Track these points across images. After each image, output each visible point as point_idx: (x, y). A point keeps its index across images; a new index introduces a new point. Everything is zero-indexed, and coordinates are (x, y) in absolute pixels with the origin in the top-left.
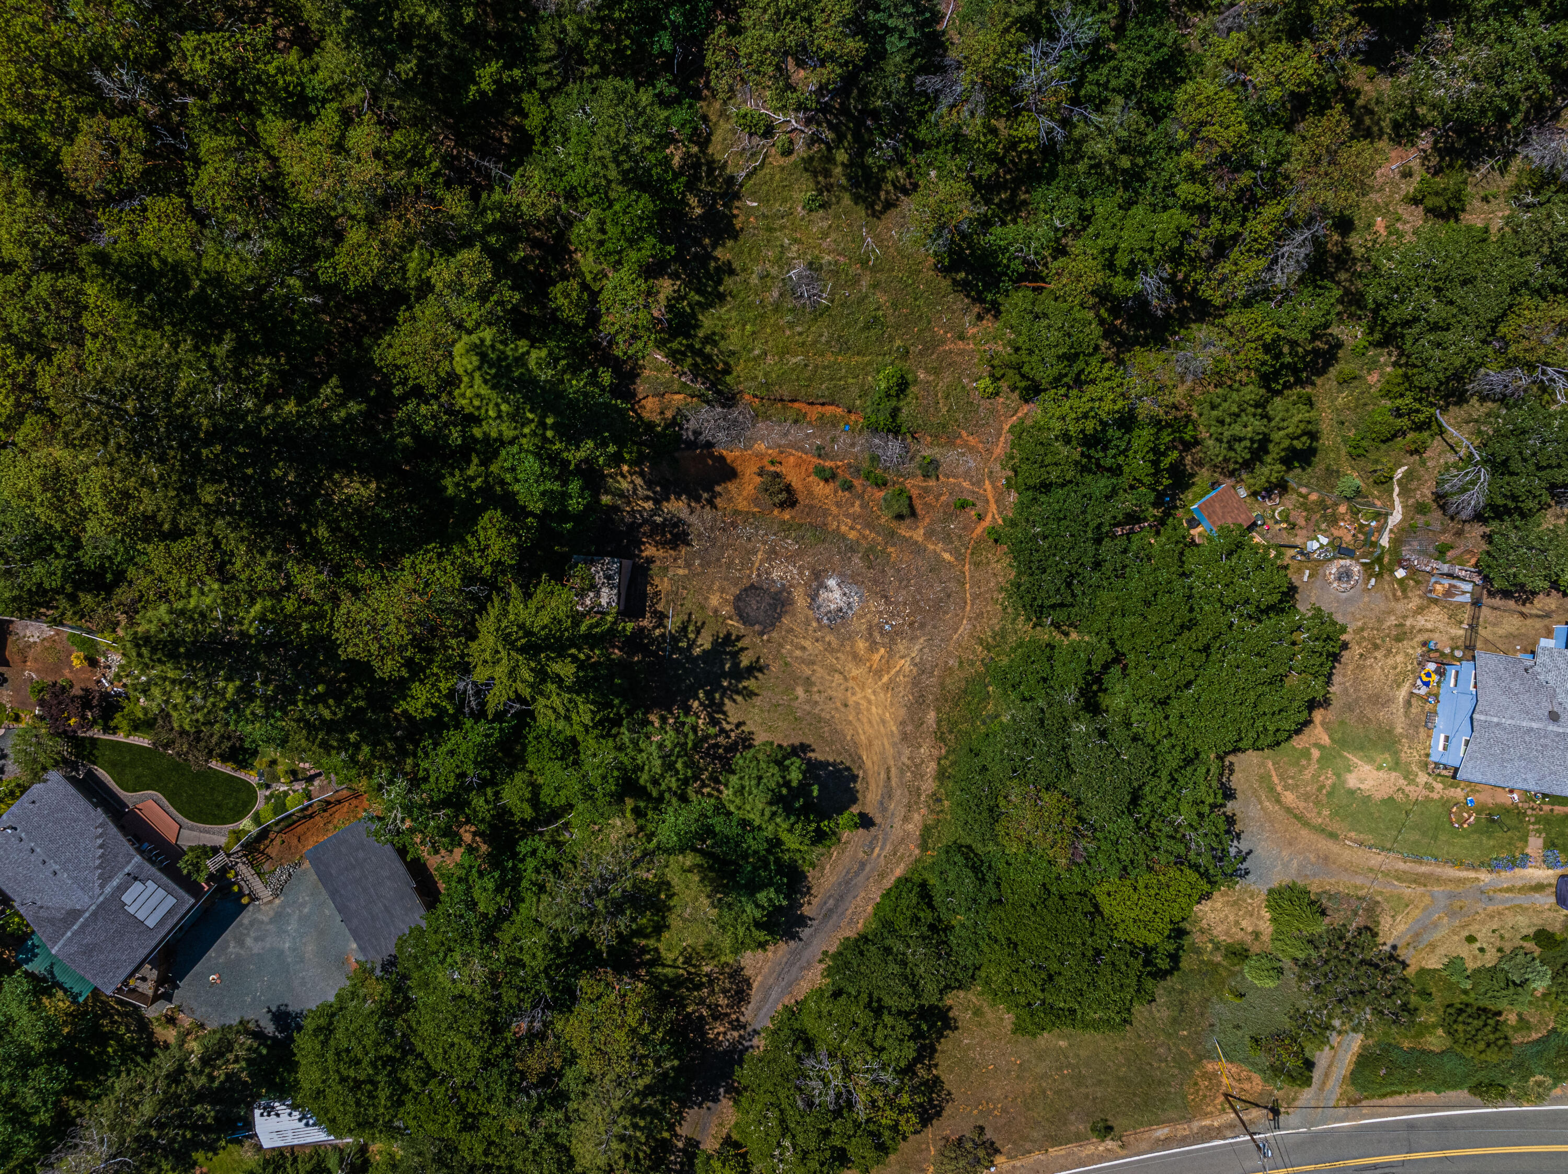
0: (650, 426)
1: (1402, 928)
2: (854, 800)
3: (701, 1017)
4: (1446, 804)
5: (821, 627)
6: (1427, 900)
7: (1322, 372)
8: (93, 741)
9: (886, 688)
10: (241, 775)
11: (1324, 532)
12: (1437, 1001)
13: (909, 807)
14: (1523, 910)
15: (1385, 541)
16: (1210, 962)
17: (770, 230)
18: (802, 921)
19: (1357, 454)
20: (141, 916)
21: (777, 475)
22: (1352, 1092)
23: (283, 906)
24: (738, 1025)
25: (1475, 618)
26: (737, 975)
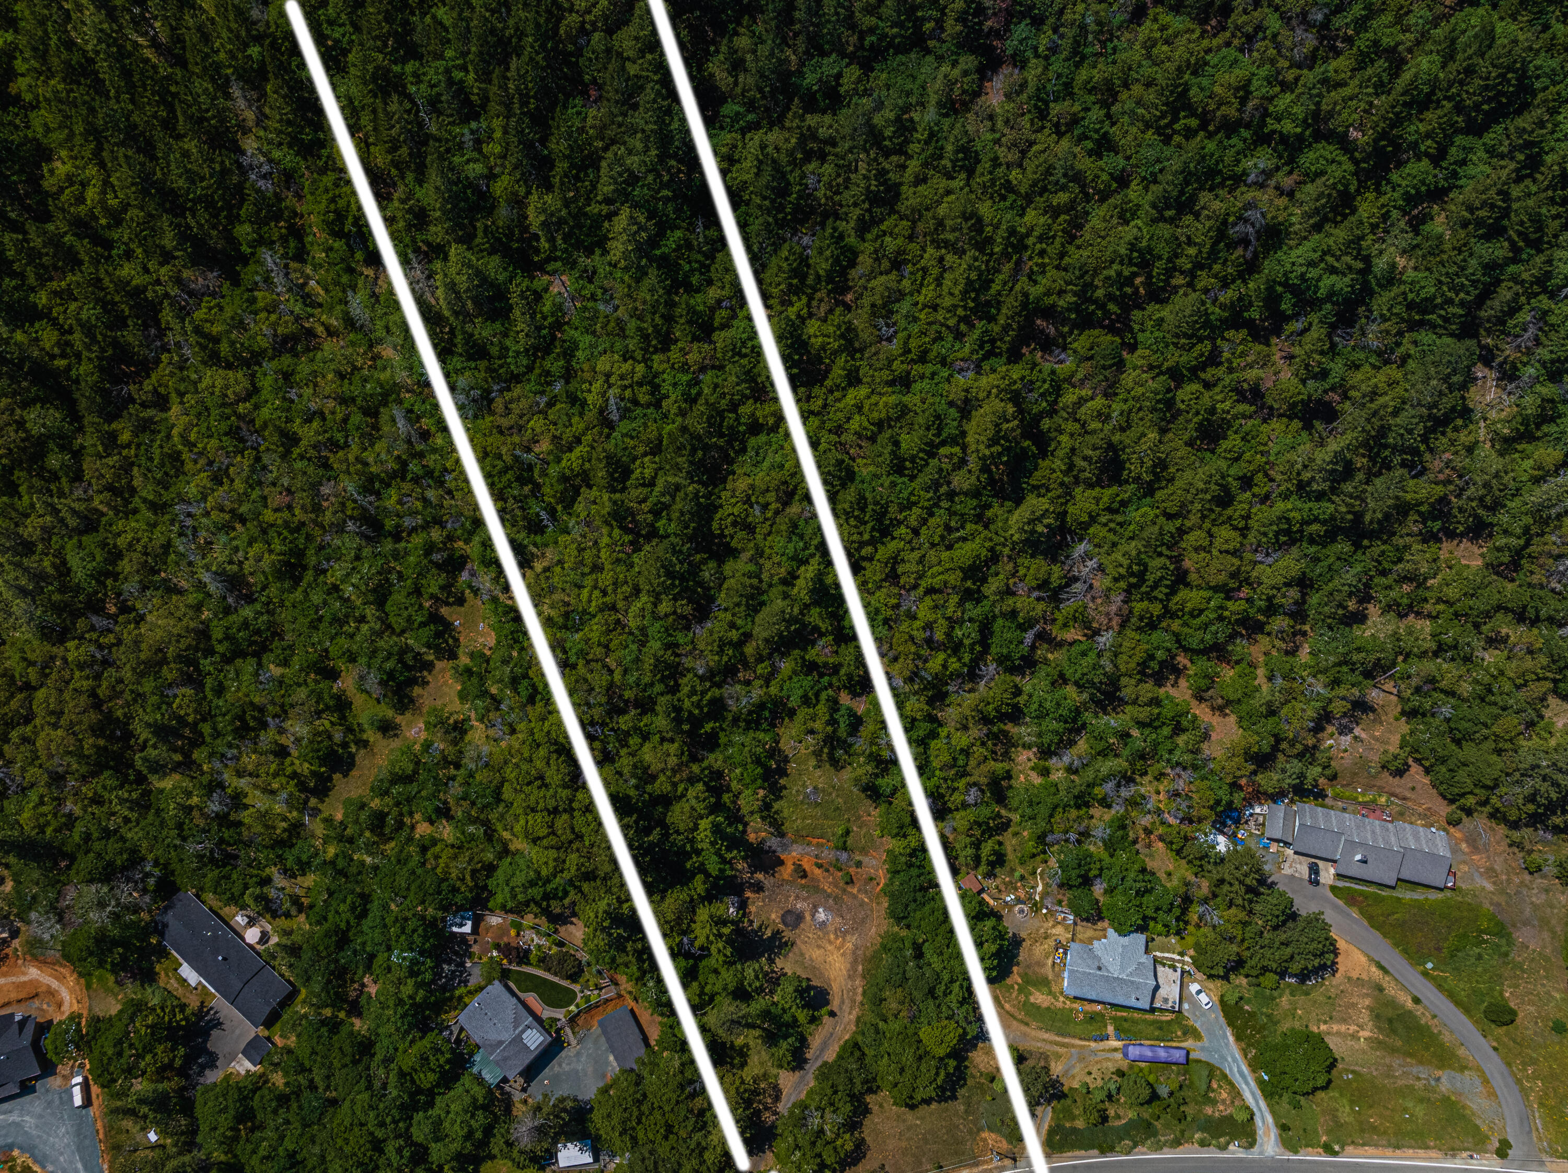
0: (752, 844)
1: (1060, 1068)
2: (828, 1004)
3: (760, 1110)
4: (1071, 1010)
5: (816, 929)
6: (1069, 1055)
7: (1005, 830)
8: (511, 971)
9: (842, 955)
10: (572, 987)
11: (1013, 894)
12: (1078, 1104)
13: (851, 1008)
14: (1108, 1059)
15: (1037, 898)
16: (979, 1082)
17: (800, 775)
18: (806, 1060)
19: (1022, 863)
20: (529, 1045)
21: (800, 866)
22: (1048, 1150)
23: (581, 1049)
24: (776, 1113)
25: (1074, 930)
26: (776, 1087)
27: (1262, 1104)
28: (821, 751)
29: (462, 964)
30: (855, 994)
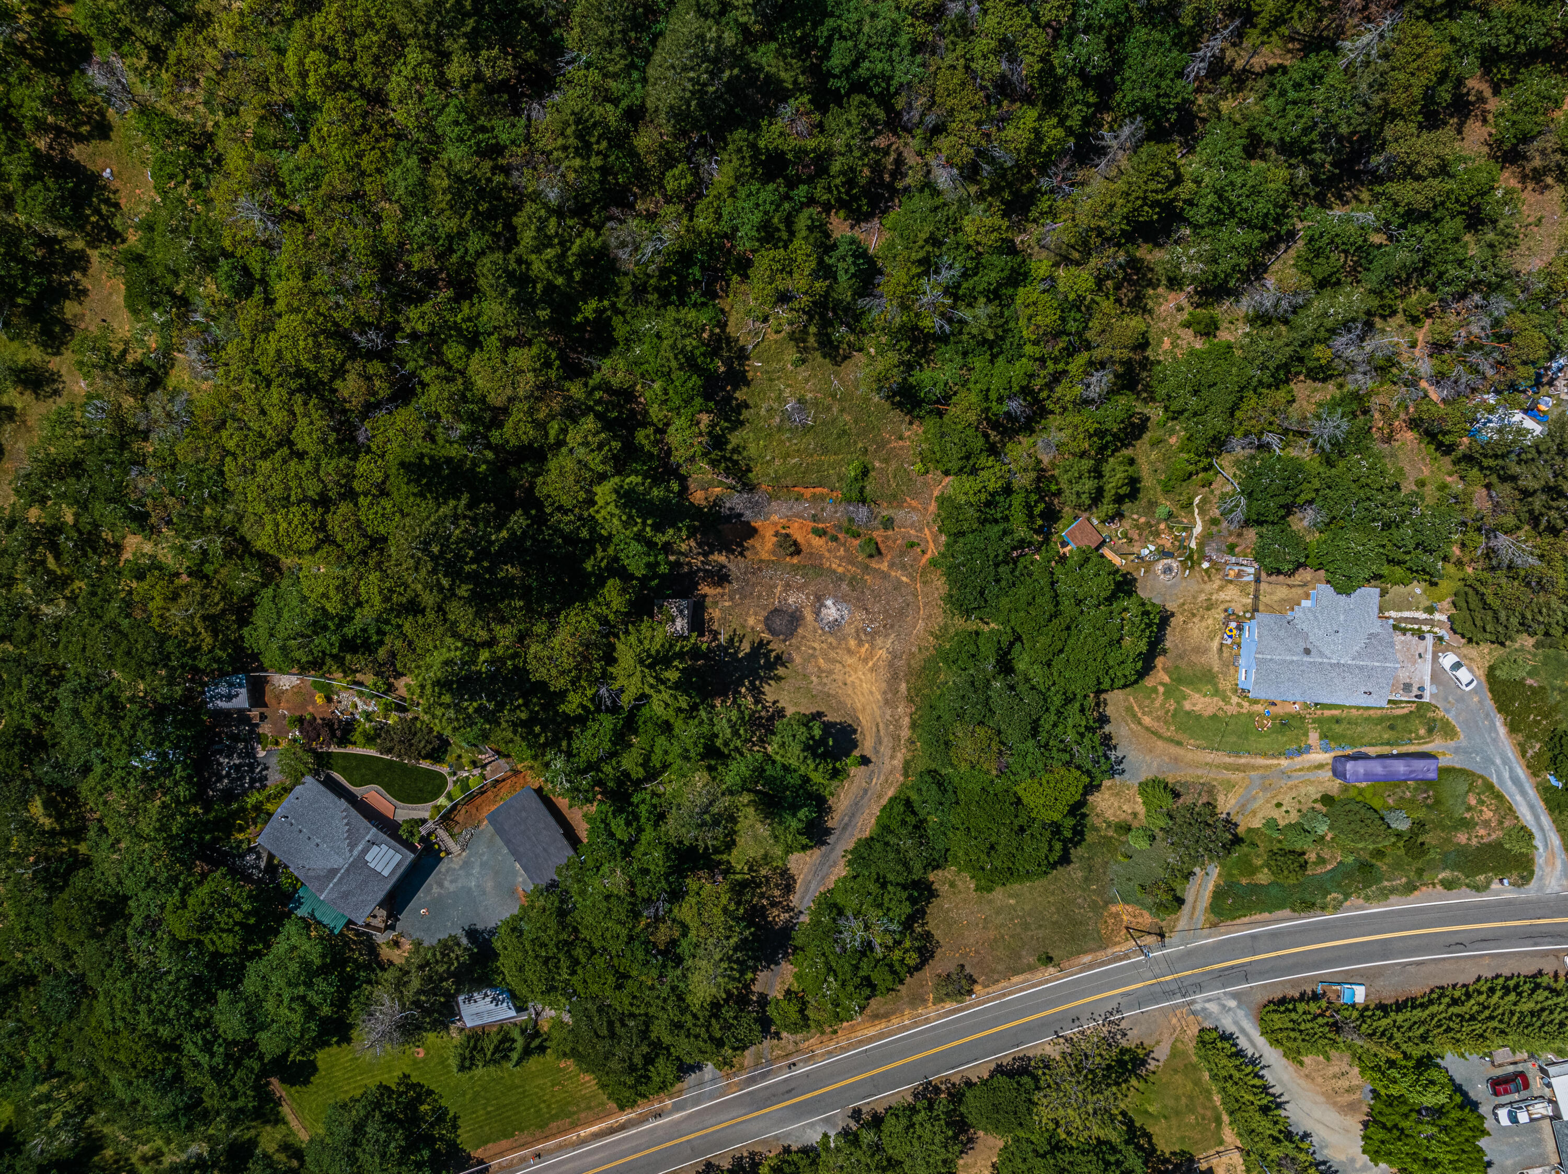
0: (699, 509)
1: (1233, 802)
2: (856, 746)
3: (763, 906)
4: (1251, 715)
5: (824, 633)
6: (1247, 782)
7: (1139, 437)
8: (329, 754)
9: (872, 670)
10: (437, 768)
11: (1152, 542)
12: (1261, 850)
13: (894, 749)
14: (1312, 783)
15: (1193, 545)
16: (1105, 837)
17: (771, 380)
18: (828, 832)
19: (1168, 490)
20: (378, 869)
21: (787, 535)
22: (1212, 918)
23: (469, 856)
24: (790, 909)
25: (1257, 590)
26: (785, 873)
27: (1546, 820)
28: (805, 330)
29: (251, 754)
30: (898, 727)
